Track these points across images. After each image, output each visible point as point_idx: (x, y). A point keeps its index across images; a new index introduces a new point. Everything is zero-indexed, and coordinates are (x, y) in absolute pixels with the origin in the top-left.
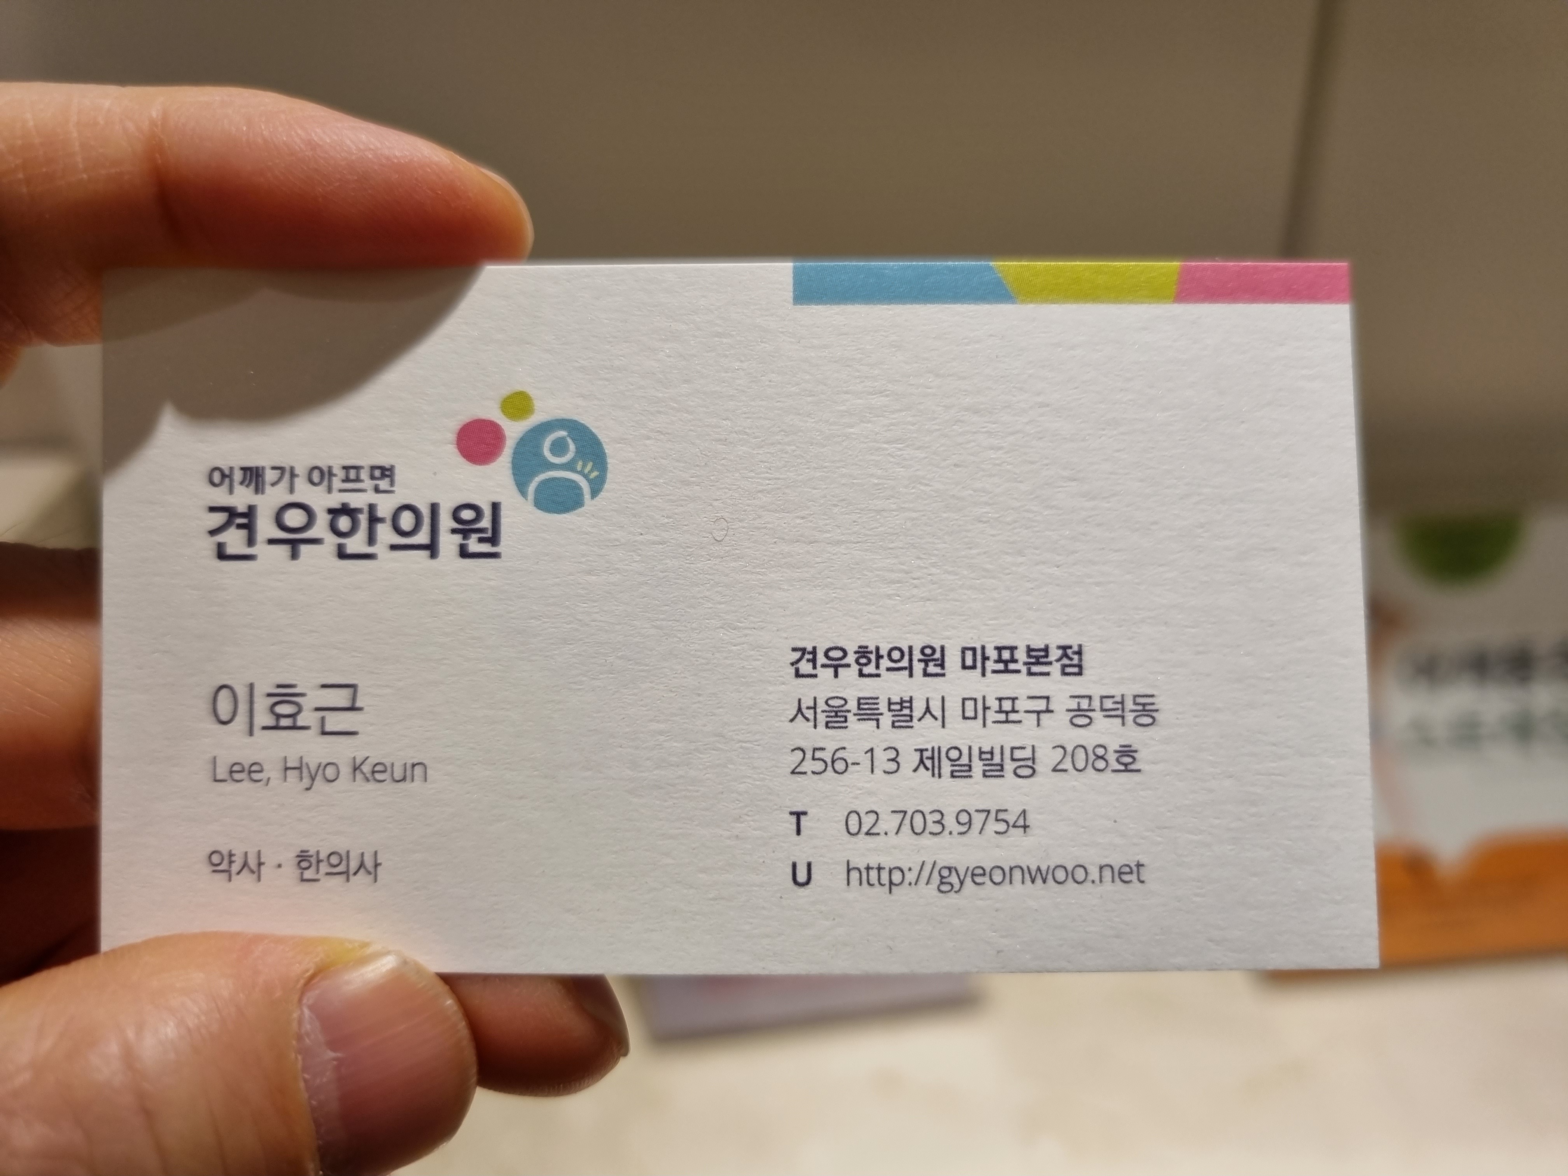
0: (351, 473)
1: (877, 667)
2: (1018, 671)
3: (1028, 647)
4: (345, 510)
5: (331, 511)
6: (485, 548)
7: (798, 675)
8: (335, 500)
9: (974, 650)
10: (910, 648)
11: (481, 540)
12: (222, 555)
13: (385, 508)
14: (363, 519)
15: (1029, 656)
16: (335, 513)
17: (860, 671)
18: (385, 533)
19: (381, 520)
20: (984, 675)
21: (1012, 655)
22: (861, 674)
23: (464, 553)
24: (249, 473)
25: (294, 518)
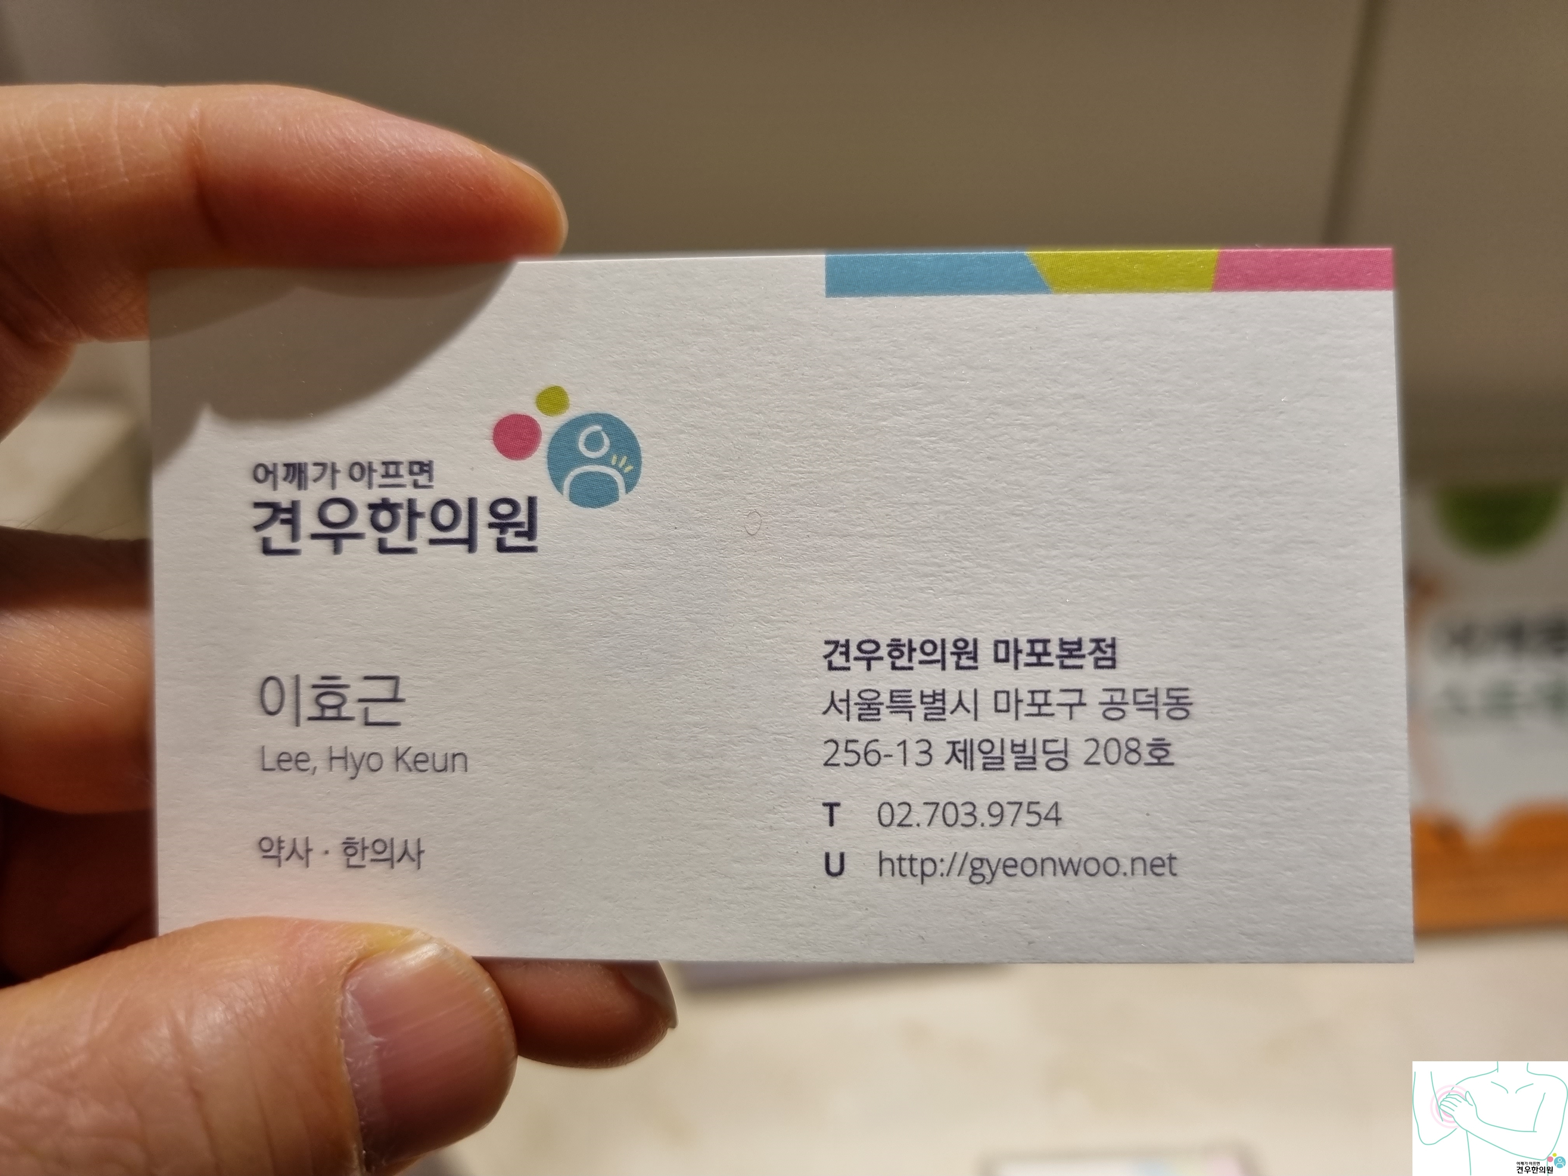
0: (391, 468)
1: (910, 660)
2: (1051, 664)
3: (1061, 640)
4: (385, 505)
5: (371, 506)
6: (522, 542)
7: (831, 667)
8: (376, 495)
9: (1006, 643)
10: (943, 641)
11: (518, 534)
12: (267, 549)
13: (424, 502)
14: (403, 513)
15: (1062, 649)
16: (375, 508)
17: (893, 664)
18: (424, 528)
19: (420, 515)
20: (1016, 668)
21: (1045, 648)
22: (894, 667)
23: (501, 547)
24: (291, 469)
25: (336, 513)
